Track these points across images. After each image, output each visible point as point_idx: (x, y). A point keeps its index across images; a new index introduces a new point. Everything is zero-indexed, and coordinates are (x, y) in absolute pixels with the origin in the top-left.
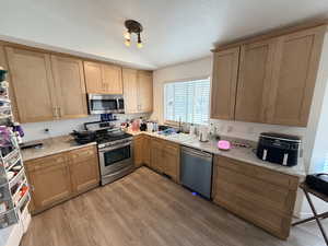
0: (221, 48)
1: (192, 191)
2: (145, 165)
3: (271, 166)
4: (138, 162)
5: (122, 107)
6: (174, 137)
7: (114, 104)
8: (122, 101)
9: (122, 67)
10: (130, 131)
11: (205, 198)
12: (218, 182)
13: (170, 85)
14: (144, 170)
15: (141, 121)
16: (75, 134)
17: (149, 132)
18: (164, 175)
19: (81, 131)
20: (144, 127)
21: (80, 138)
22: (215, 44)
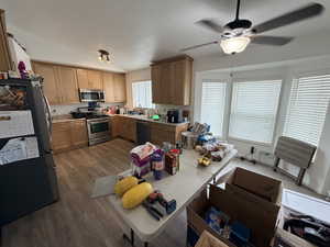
3: (168, 124)
5: (103, 97)
7: (97, 96)
8: (102, 94)
9: (102, 72)
10: (109, 113)
14: (119, 140)
15: (117, 108)
19: (76, 111)
20: (118, 112)
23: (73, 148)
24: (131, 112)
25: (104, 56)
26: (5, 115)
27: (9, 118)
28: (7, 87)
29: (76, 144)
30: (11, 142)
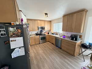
0: (64, 16)
1: (57, 47)
2: (48, 41)
3: (71, 41)
4: (47, 41)
5: (44, 29)
6: (55, 35)
7: (43, 28)
8: (44, 28)
9: (44, 21)
10: (46, 34)
11: (60, 48)
12: (62, 44)
13: (55, 24)
15: (48, 32)
16: (36, 34)
17: (50, 34)
18: (52, 43)
19: (37, 33)
20: (49, 33)
21: (37, 34)
22: (63, 15)
23: (36, 44)
24: (52, 34)
25: (46, 15)
26: (14, 39)
27: (15, 40)
28: (15, 28)
29: (37, 43)
30: (15, 50)
